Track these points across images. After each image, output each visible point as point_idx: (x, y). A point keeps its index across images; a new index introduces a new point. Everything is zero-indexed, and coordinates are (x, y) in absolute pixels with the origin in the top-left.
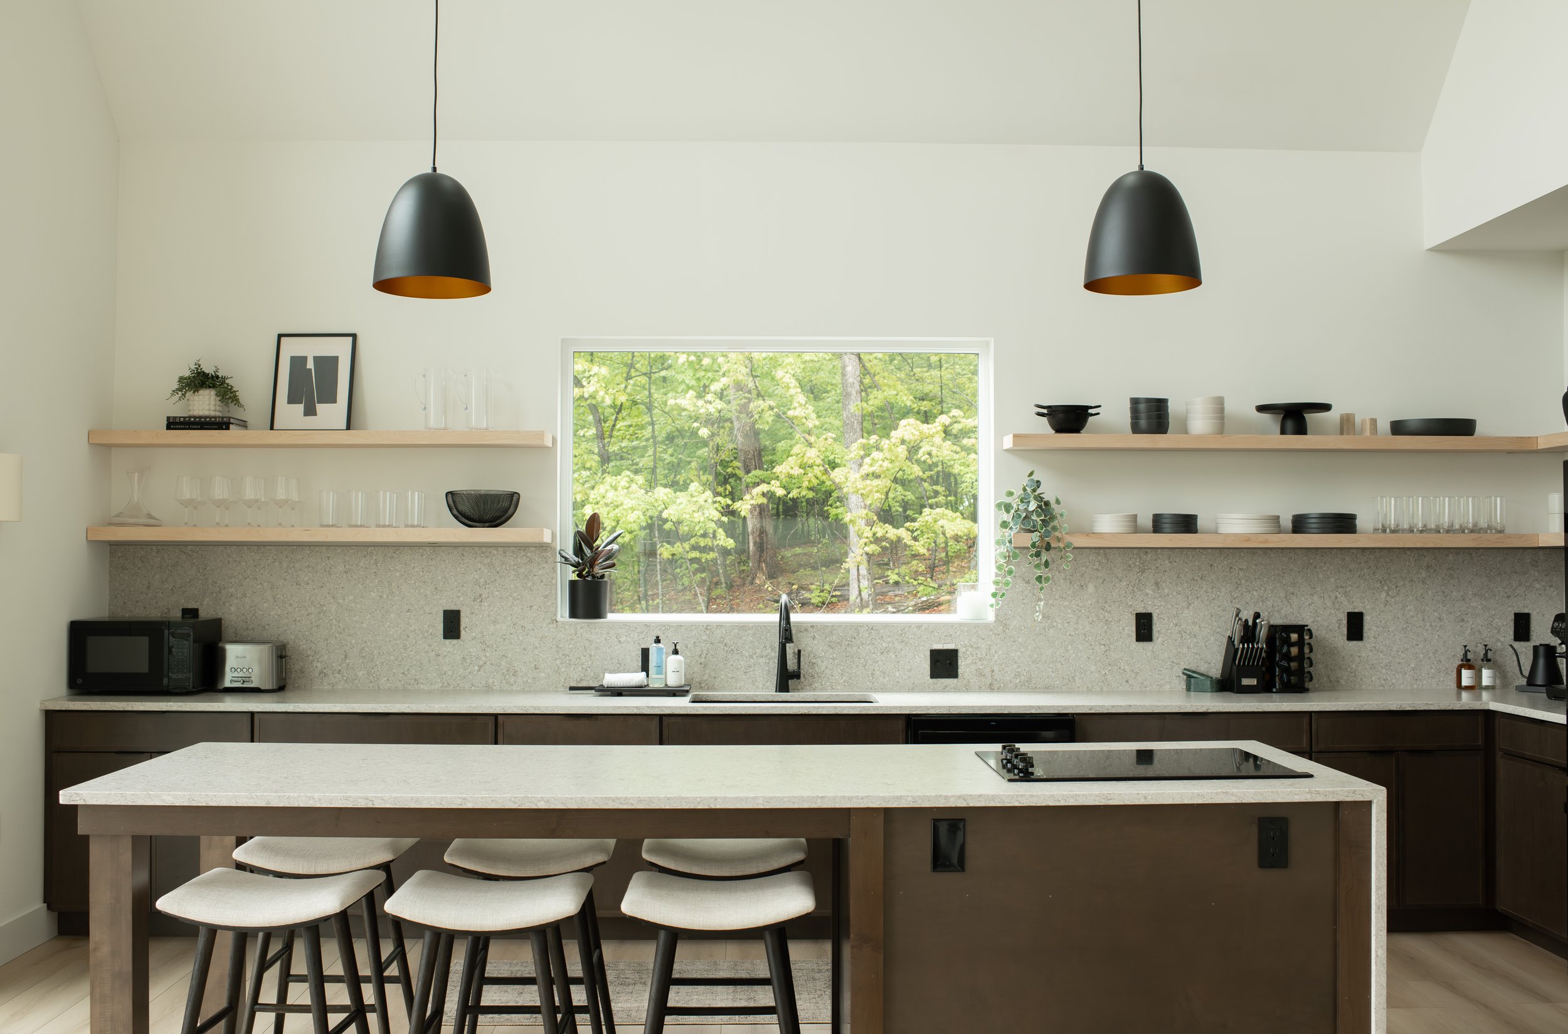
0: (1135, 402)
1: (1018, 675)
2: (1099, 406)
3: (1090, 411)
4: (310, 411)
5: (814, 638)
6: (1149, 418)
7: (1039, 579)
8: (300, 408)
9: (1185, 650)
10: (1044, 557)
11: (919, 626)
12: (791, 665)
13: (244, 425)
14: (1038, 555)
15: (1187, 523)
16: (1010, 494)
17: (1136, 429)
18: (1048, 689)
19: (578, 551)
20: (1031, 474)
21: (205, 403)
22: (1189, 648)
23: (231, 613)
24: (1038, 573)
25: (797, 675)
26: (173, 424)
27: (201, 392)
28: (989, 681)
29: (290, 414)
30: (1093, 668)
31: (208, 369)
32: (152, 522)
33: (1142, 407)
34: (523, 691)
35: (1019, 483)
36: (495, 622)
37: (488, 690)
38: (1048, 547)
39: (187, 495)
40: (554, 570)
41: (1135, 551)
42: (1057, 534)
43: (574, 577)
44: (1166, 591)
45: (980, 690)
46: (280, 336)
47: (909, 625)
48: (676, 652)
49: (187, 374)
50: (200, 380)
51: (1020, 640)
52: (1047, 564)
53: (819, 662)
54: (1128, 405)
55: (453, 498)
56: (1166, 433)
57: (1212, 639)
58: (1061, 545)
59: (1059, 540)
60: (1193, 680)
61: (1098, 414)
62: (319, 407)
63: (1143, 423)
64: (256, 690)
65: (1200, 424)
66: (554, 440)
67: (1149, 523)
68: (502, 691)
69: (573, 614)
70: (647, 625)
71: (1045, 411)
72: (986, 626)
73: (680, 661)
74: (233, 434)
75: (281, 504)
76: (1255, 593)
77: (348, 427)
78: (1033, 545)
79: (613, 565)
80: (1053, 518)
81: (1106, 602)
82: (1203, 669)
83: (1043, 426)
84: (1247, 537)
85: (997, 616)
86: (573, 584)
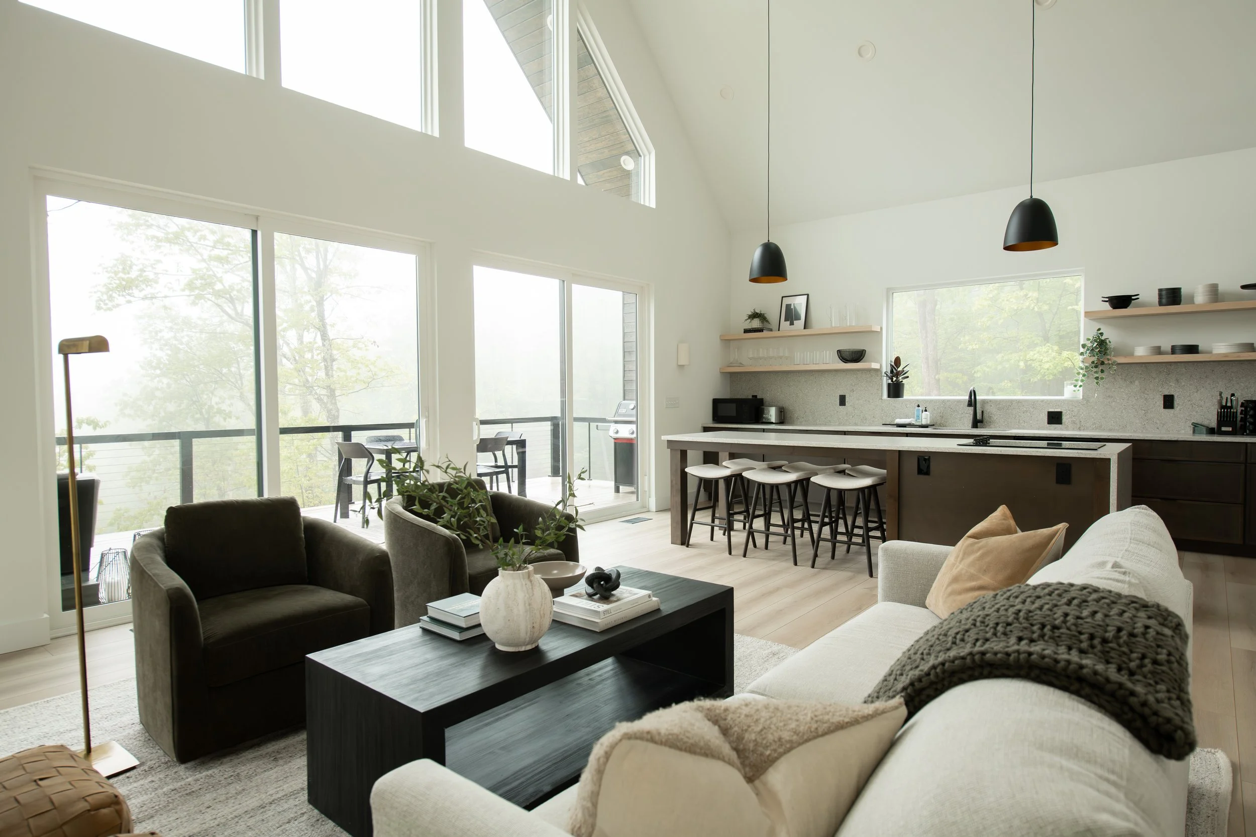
0: (1160, 290)
1: (1094, 424)
2: (1138, 295)
3: (1133, 298)
4: (792, 324)
5: (991, 406)
6: (1168, 298)
7: (1097, 378)
8: (788, 323)
9: (1194, 413)
10: (1101, 368)
11: (1042, 401)
12: (979, 417)
13: (771, 330)
14: (1096, 367)
15: (1192, 349)
16: (1088, 339)
17: (1161, 304)
18: (1110, 430)
19: (892, 372)
20: (1099, 329)
21: (756, 323)
22: (1197, 412)
23: (766, 396)
24: (1097, 375)
25: (981, 421)
26: (746, 331)
27: (755, 319)
28: (1078, 426)
29: (785, 325)
30: (1138, 421)
31: (758, 311)
32: (741, 365)
33: (1164, 293)
34: (869, 426)
35: (1092, 334)
36: (858, 400)
37: (856, 424)
38: (1103, 363)
39: (751, 356)
40: (881, 379)
41: (1164, 364)
42: (1109, 357)
43: (890, 381)
44: (1183, 384)
45: (1073, 430)
46: (783, 297)
47: (1037, 401)
48: (926, 411)
49: (750, 313)
50: (755, 316)
51: (1096, 407)
52: (1102, 371)
53: (993, 416)
54: (1157, 292)
55: (839, 352)
56: (1179, 304)
57: (1213, 407)
58: (1110, 362)
59: (1108, 360)
60: (1196, 428)
61: (1138, 298)
62: (795, 322)
63: (1164, 301)
64: (772, 423)
65: (1200, 299)
66: (881, 329)
67: (1169, 349)
68: (860, 425)
69: (889, 396)
70: (917, 400)
71: (1107, 299)
72: (1078, 401)
73: (927, 414)
74: (765, 334)
75: (781, 357)
76: (1242, 384)
77: (805, 328)
78: (1093, 362)
79: (908, 377)
80: (1106, 349)
81: (1146, 390)
82: (1206, 423)
83: (1107, 306)
84: (1226, 355)
85: (1083, 396)
86: (889, 385)
